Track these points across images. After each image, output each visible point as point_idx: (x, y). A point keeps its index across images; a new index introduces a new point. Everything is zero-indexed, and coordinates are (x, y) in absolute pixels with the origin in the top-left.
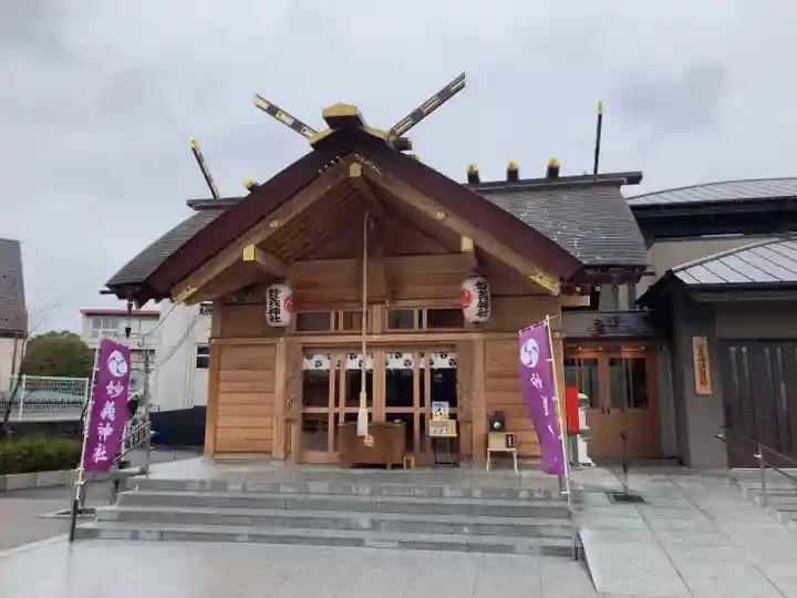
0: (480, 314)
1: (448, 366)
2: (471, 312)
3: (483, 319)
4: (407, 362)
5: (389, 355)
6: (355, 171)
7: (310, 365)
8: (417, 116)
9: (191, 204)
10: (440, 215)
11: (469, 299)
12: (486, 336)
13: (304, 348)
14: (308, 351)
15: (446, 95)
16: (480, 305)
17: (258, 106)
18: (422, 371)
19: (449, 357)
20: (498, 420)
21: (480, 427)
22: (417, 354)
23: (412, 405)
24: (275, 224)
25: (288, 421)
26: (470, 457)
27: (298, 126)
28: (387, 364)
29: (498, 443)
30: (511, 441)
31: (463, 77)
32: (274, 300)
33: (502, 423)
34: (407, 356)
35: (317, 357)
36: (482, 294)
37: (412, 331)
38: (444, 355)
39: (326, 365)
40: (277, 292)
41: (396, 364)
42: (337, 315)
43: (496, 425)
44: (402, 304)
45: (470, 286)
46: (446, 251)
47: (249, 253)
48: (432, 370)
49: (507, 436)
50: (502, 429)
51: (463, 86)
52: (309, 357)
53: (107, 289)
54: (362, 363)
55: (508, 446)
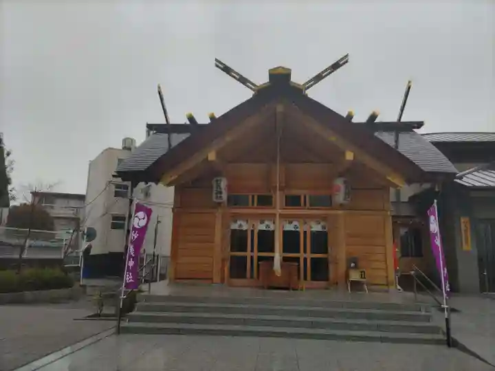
0: (344, 199)
1: (321, 230)
2: (340, 198)
3: (346, 202)
4: (296, 227)
5: (285, 222)
6: (280, 108)
7: (235, 226)
8: (319, 78)
10: (332, 139)
11: (338, 190)
12: (347, 212)
13: (232, 216)
14: (235, 218)
15: (336, 66)
16: (345, 194)
18: (305, 232)
19: (321, 224)
20: (354, 262)
21: (342, 267)
22: (302, 222)
23: (299, 252)
24: (228, 139)
25: (223, 260)
26: (336, 284)
27: (243, 80)
28: (283, 227)
29: (355, 276)
30: (363, 275)
31: (347, 56)
32: (219, 186)
33: (356, 264)
34: (295, 223)
35: (240, 222)
36: (346, 188)
37: (299, 207)
38: (318, 223)
39: (245, 227)
40: (221, 180)
41: (289, 227)
42: (253, 196)
43: (352, 265)
44: (294, 192)
45: (339, 183)
47: (212, 156)
48: (311, 232)
49: (361, 272)
50: (356, 267)
51: (347, 62)
52: (235, 222)
53: (115, 174)
54: (267, 227)
55: (362, 278)
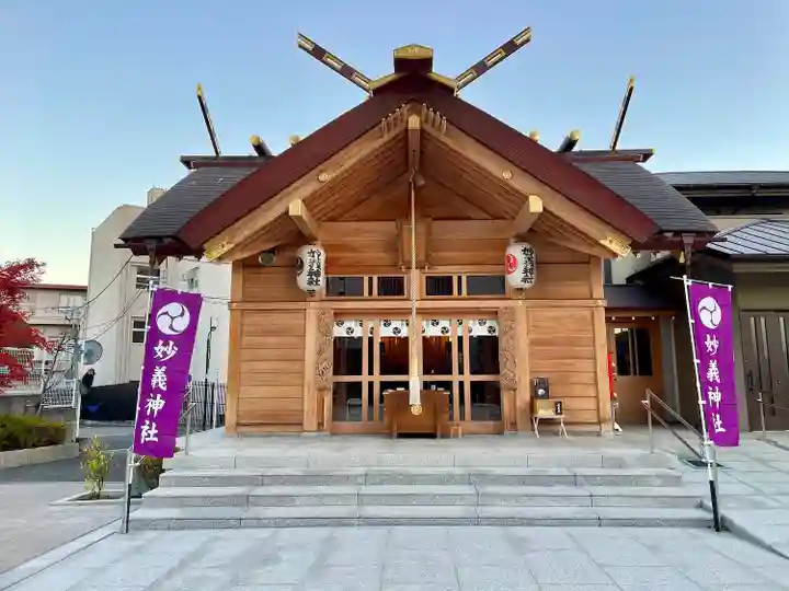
0: (525, 280)
1: (486, 333)
2: (516, 278)
3: (527, 285)
4: (444, 330)
5: (425, 322)
6: (414, 122)
7: (340, 331)
8: (481, 68)
9: (187, 162)
10: (506, 175)
11: (514, 265)
12: (530, 302)
13: (335, 314)
14: (340, 316)
15: (510, 48)
16: (526, 271)
17: (300, 46)
18: (460, 339)
19: (488, 325)
20: (541, 387)
21: (524, 395)
22: (454, 321)
23: (450, 373)
24: (324, 177)
25: (321, 391)
26: (514, 425)
27: (347, 72)
28: (423, 331)
29: (544, 411)
30: (559, 407)
31: (527, 30)
33: (546, 389)
34: (444, 323)
35: (347, 324)
36: (528, 260)
37: (450, 296)
38: (483, 323)
39: (358, 333)
41: (433, 331)
42: (371, 279)
43: (541, 392)
44: (441, 271)
45: (516, 252)
46: (487, 216)
47: (296, 208)
48: (470, 338)
49: (556, 404)
50: (546, 396)
51: (528, 41)
52: (340, 323)
53: (121, 242)
54: (397, 330)
55: (557, 413)
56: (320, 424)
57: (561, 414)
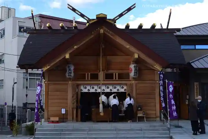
0: (134, 75)
1: (124, 91)
2: (132, 74)
3: (135, 77)
4: (111, 90)
6: (102, 31)
8: (121, 15)
10: (128, 47)
11: (131, 70)
12: (137, 82)
13: (77, 85)
16: (135, 73)
24: (76, 47)
25: (73, 109)
27: (82, 16)
29: (140, 114)
30: (145, 113)
31: (135, 4)
32: (70, 70)
33: (141, 108)
34: (111, 88)
36: (135, 70)
37: (113, 80)
38: (123, 88)
40: (71, 67)
41: (107, 90)
42: (88, 74)
43: (139, 109)
44: (110, 72)
45: (132, 66)
46: (125, 55)
47: (67, 56)
49: (143, 112)
50: (141, 110)
51: (135, 7)
53: (18, 66)
54: (96, 90)
55: (143, 115)
56: (73, 118)
57: (144, 115)
